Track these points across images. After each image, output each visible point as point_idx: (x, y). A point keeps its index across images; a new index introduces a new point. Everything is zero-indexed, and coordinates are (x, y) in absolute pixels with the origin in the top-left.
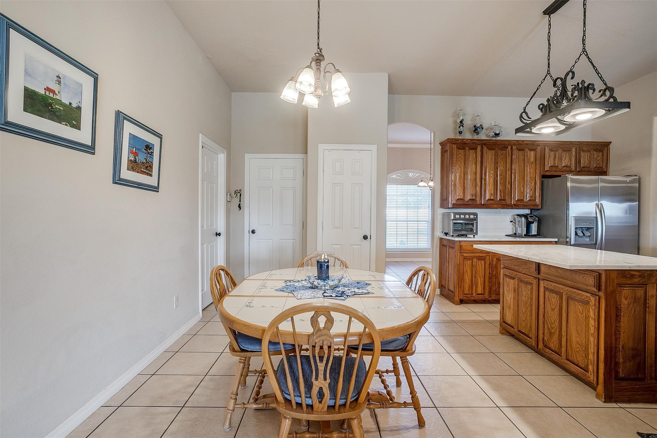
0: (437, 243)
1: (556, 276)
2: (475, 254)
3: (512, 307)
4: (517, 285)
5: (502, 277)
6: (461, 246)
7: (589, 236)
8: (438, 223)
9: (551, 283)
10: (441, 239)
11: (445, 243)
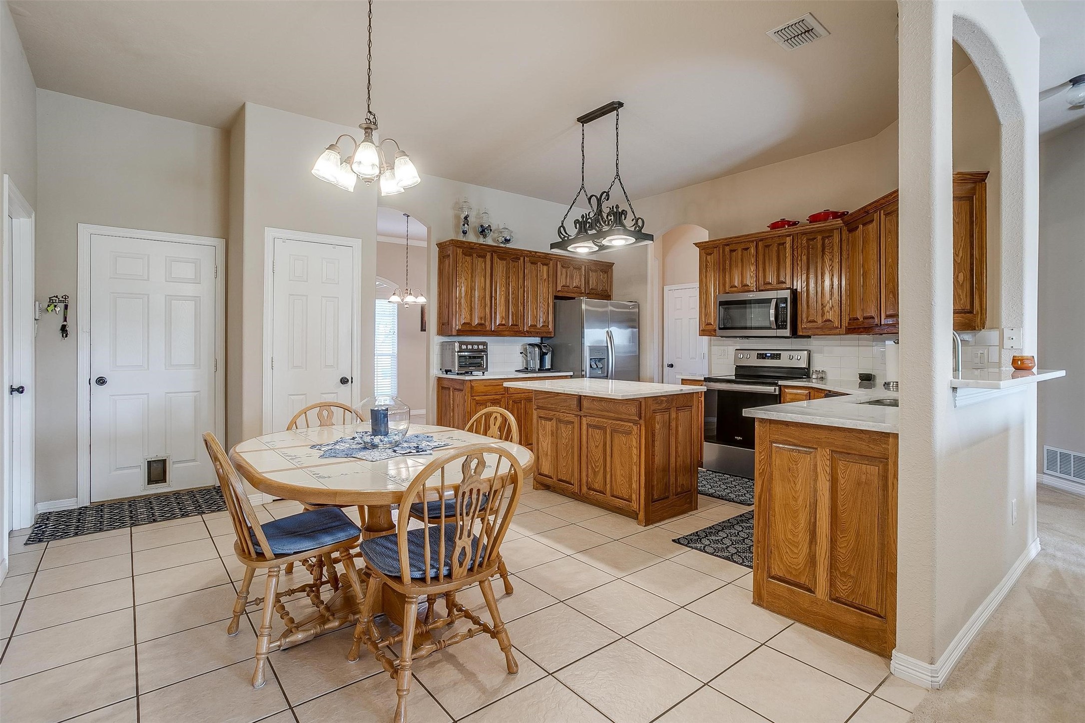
0: (433, 384)
1: (599, 410)
2: (489, 396)
3: (549, 453)
4: (555, 426)
5: (535, 421)
6: (472, 387)
7: (601, 368)
8: (435, 356)
9: (594, 418)
10: (439, 379)
11: (446, 384)
